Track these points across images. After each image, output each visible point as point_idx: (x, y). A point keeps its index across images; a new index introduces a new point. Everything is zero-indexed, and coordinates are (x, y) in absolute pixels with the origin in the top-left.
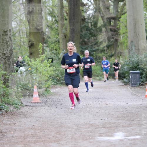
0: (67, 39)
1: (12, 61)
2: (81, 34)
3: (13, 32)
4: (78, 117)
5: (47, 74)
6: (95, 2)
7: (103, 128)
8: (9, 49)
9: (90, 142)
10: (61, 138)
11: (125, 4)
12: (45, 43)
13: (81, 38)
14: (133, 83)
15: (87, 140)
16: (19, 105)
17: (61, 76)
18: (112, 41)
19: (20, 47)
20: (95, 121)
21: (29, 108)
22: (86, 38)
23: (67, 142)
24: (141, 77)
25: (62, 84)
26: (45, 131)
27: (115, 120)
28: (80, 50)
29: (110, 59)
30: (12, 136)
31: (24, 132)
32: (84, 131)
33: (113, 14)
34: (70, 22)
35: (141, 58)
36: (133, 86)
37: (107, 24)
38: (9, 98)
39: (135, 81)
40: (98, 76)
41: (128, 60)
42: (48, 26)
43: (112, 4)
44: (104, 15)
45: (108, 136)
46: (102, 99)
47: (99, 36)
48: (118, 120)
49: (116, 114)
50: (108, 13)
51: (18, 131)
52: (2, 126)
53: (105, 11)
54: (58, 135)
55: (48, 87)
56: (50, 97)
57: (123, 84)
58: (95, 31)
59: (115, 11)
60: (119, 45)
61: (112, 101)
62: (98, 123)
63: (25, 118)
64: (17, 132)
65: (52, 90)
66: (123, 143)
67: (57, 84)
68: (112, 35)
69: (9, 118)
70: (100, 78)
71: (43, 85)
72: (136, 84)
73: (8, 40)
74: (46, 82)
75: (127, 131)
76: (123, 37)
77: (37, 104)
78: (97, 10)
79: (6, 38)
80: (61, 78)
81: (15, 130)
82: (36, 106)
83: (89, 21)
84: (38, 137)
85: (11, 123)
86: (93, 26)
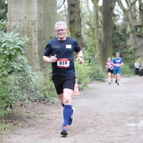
0: (102, 43)
2: (113, 40)
4: (111, 107)
5: (85, 72)
6: (125, 13)
7: (131, 116)
9: (121, 128)
10: (97, 125)
12: (84, 47)
13: (113, 43)
15: (118, 125)
17: (96, 74)
20: (125, 110)
22: (117, 43)
23: (102, 128)
25: (98, 80)
26: (85, 118)
28: (112, 52)
30: (57, 122)
32: (116, 118)
33: (139, 23)
34: (104, 29)
37: (135, 31)
40: (127, 74)
42: (86, 33)
43: (138, 14)
44: (132, 24)
45: (136, 122)
46: (131, 92)
47: (128, 41)
49: (142, 105)
50: (135, 22)
52: (49, 114)
53: (133, 21)
54: (95, 121)
55: (86, 83)
56: (88, 91)
58: (125, 37)
59: (140, 20)
61: (139, 94)
62: (128, 112)
65: (90, 86)
67: (94, 80)
69: (55, 108)
70: (129, 75)
71: (82, 81)
74: (84, 78)
77: (77, 97)
78: (126, 19)
80: (97, 75)
81: (60, 118)
82: (77, 98)
83: (120, 29)
84: (78, 124)
85: (57, 112)
86: (122, 33)
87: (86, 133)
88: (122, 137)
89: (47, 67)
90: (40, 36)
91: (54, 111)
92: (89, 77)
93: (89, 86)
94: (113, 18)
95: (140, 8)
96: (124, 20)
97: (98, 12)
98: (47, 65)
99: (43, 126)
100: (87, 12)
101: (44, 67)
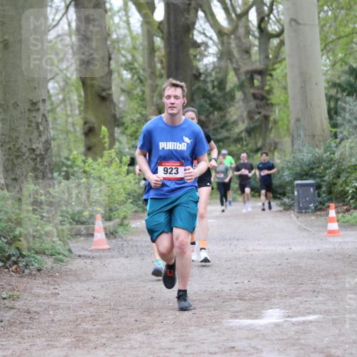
1: (50, 164)
3: (52, 104)
5: (122, 190)
6: (221, 39)
7: (238, 301)
8: (43, 139)
9: (214, 331)
10: (153, 324)
11: (282, 43)
12: (118, 126)
14: (301, 205)
15: (206, 325)
16: (64, 255)
18: (258, 120)
19: (67, 134)
20: (222, 286)
21: (85, 261)
23: (164, 332)
24: (319, 194)
26: (120, 308)
27: (265, 283)
29: (252, 157)
30: (50, 319)
31: (75, 311)
32: (201, 307)
33: (258, 63)
35: (317, 155)
36: (302, 212)
37: (246, 84)
38: (43, 242)
39: (306, 201)
41: (291, 158)
42: (123, 90)
43: (256, 42)
44: (240, 66)
45: (250, 316)
46: (238, 240)
47: (230, 110)
48: (271, 282)
49: (266, 271)
50: (247, 61)
51: (62, 309)
52: (29, 299)
53: (242, 58)
54: (147, 316)
55: (125, 218)
56: (130, 238)
57: (281, 208)
58: (221, 99)
59: (262, 57)
60: (272, 128)
61: (259, 244)
62: (231, 290)
63: (78, 282)
64: (62, 311)
65: (134, 224)
66: (282, 332)
68: (257, 107)
69: (44, 283)
71: (114, 213)
72: (308, 208)
73: (40, 120)
74: (120, 205)
75: (290, 306)
76: (279, 110)
77: (101, 253)
78: (225, 54)
79: (37, 115)
81: (56, 307)
82: (100, 257)
83: (209, 79)
84: (104, 322)
85: (49, 292)
86: (216, 89)
87: (124, 346)
88: (215, 353)
89: (23, 178)
90: (5, 100)
91: (43, 292)
92: (132, 203)
93: (133, 226)
94: (192, 51)
95: (259, 27)
96: (219, 56)
97: (153, 37)
98: (25, 173)
99: (14, 329)
100: (125, 36)
101: (15, 179)
